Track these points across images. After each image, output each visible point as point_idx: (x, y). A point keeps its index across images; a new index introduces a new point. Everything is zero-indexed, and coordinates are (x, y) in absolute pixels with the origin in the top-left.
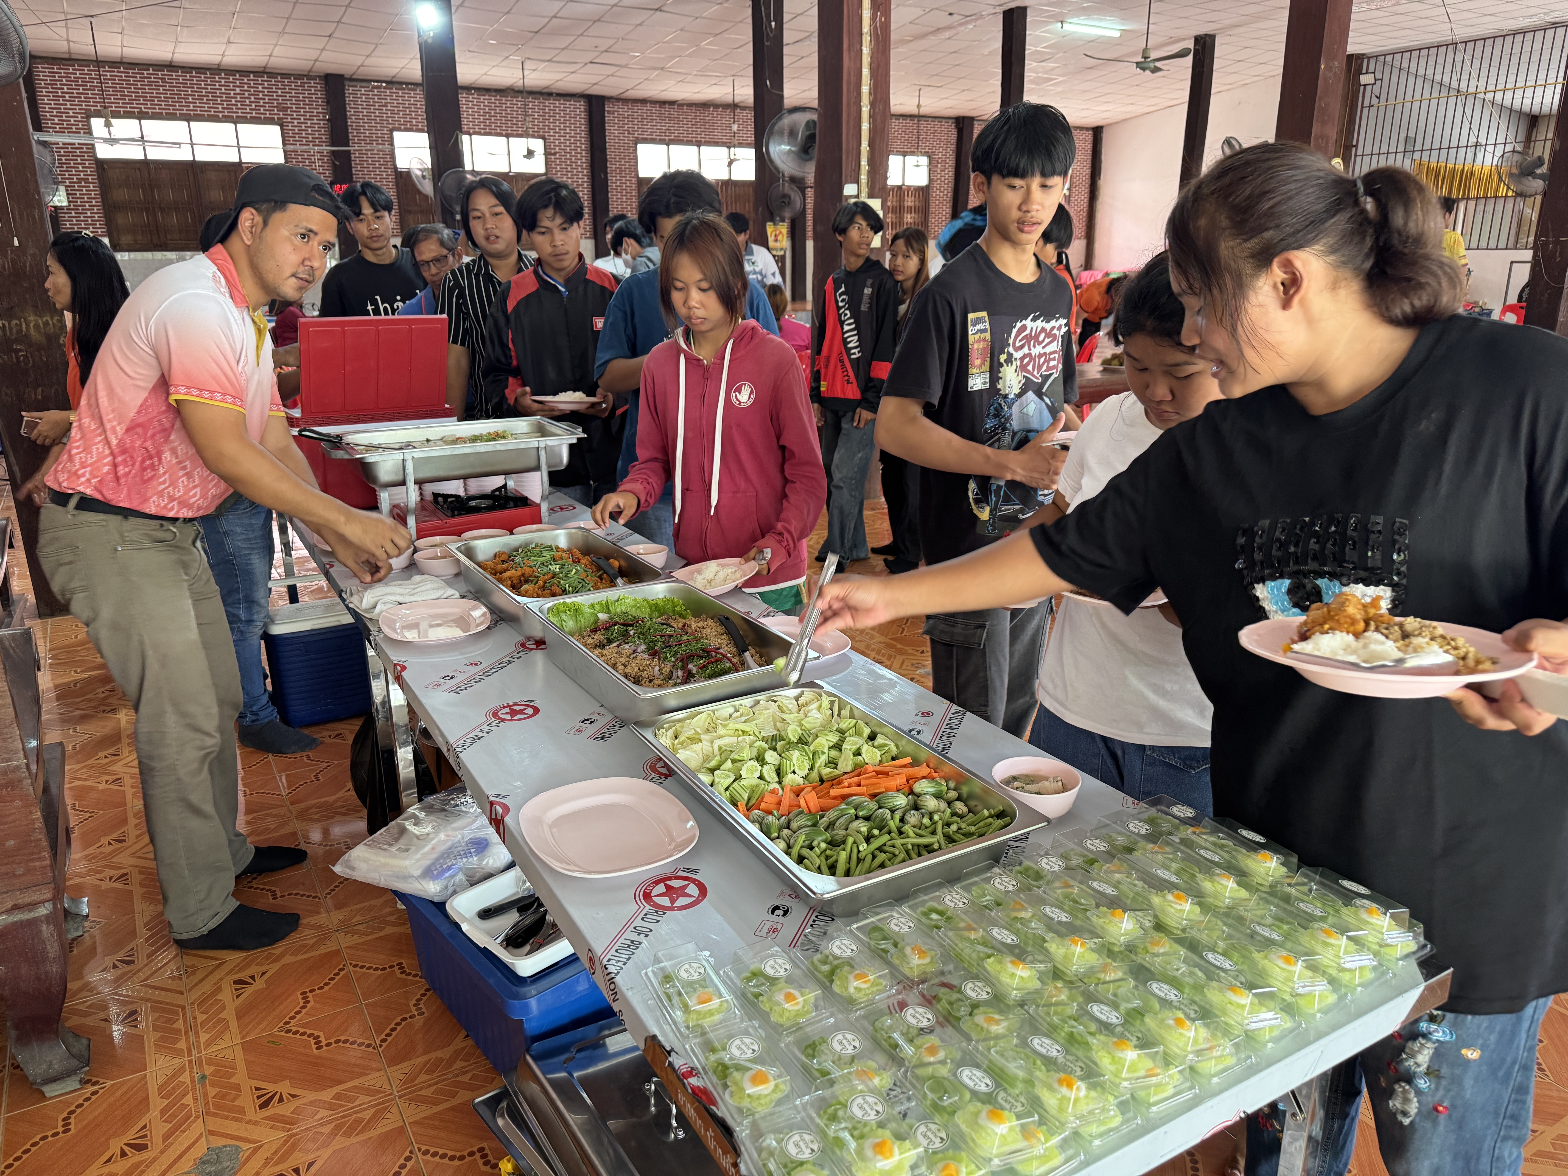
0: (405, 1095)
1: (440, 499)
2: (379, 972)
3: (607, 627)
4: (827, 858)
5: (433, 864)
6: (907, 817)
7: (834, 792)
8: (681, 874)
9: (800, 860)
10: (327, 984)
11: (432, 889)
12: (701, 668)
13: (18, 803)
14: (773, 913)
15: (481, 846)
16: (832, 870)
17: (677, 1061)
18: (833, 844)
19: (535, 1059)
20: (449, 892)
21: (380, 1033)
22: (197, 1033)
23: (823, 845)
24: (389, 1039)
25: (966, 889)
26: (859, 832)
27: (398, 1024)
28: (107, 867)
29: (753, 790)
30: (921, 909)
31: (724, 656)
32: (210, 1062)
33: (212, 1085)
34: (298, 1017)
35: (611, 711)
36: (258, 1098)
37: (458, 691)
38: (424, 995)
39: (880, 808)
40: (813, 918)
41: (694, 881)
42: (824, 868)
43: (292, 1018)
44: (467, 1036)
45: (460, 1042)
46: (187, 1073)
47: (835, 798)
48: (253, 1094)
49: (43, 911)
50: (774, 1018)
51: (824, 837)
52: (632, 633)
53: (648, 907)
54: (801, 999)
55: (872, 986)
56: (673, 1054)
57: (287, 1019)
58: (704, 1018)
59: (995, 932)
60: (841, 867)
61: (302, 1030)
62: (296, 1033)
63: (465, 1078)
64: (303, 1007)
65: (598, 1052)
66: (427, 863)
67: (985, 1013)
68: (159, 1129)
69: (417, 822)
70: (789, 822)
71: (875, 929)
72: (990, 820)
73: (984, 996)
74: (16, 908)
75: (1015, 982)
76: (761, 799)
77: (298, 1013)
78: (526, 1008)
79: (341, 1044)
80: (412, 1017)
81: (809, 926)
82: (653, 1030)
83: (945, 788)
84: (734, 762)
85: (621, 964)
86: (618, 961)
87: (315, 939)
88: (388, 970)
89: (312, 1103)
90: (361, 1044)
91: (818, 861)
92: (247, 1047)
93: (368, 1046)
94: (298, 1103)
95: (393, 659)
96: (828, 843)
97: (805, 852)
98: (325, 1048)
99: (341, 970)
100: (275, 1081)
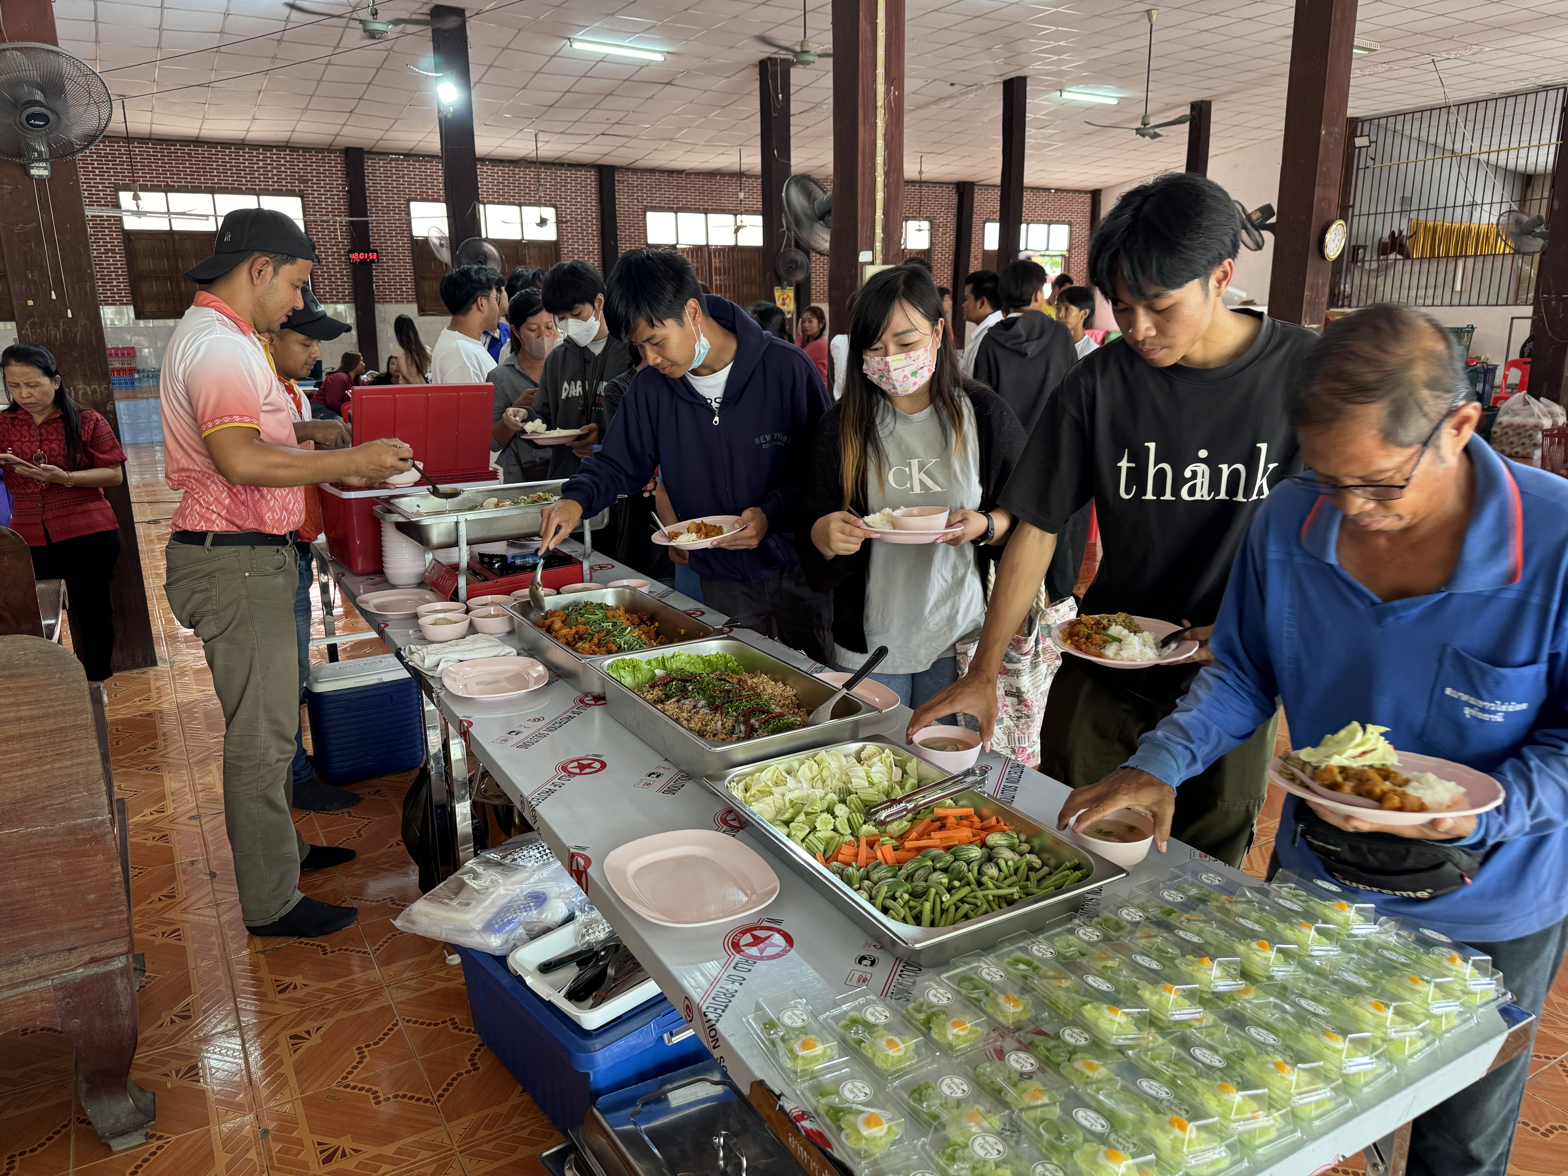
0: (465, 1150)
2: (432, 1027)
3: (665, 682)
4: (911, 908)
5: (494, 917)
6: (984, 869)
8: (765, 924)
9: (885, 910)
10: (381, 1039)
11: (494, 943)
12: (763, 724)
13: (100, 857)
14: (860, 963)
15: (539, 899)
16: (918, 920)
17: (789, 1105)
18: (914, 895)
19: (601, 1111)
20: (511, 946)
21: (436, 1088)
22: (256, 1088)
23: (906, 897)
24: (447, 1094)
25: (1050, 939)
26: (941, 883)
27: (454, 1079)
28: (158, 922)
29: (829, 842)
30: (1007, 959)
32: (271, 1117)
33: (275, 1140)
34: (356, 1072)
35: (676, 765)
36: (321, 1152)
37: (525, 746)
38: (478, 1050)
39: (956, 860)
40: (901, 968)
42: (909, 918)
43: (350, 1073)
44: (524, 1091)
45: (516, 1097)
46: (249, 1128)
47: (909, 850)
48: (316, 1149)
49: (118, 964)
50: (878, 1063)
51: (905, 888)
52: (690, 688)
54: (902, 1046)
55: (969, 1033)
56: (782, 1098)
57: (344, 1074)
58: (811, 1063)
59: (1090, 979)
60: (927, 916)
61: (360, 1085)
62: (354, 1088)
63: (524, 1134)
64: (360, 1062)
65: (662, 1106)
66: (488, 917)
67: (1083, 1058)
69: (476, 876)
70: (868, 873)
71: (966, 978)
72: (1068, 872)
73: (1083, 1042)
74: (93, 961)
75: (1115, 1029)
76: (838, 850)
77: (355, 1068)
78: (592, 1062)
79: (399, 1099)
80: (468, 1072)
81: (897, 977)
82: (760, 1075)
83: (1017, 841)
84: (807, 814)
85: (719, 1011)
86: (716, 1009)
87: (367, 995)
88: (441, 1025)
89: (374, 1158)
90: (419, 1099)
91: (902, 912)
92: (307, 1102)
93: (426, 1101)
94: (361, 1158)
95: (458, 714)
96: (910, 894)
97: (890, 902)
98: (383, 1103)
99: (395, 1025)
100: (336, 1136)
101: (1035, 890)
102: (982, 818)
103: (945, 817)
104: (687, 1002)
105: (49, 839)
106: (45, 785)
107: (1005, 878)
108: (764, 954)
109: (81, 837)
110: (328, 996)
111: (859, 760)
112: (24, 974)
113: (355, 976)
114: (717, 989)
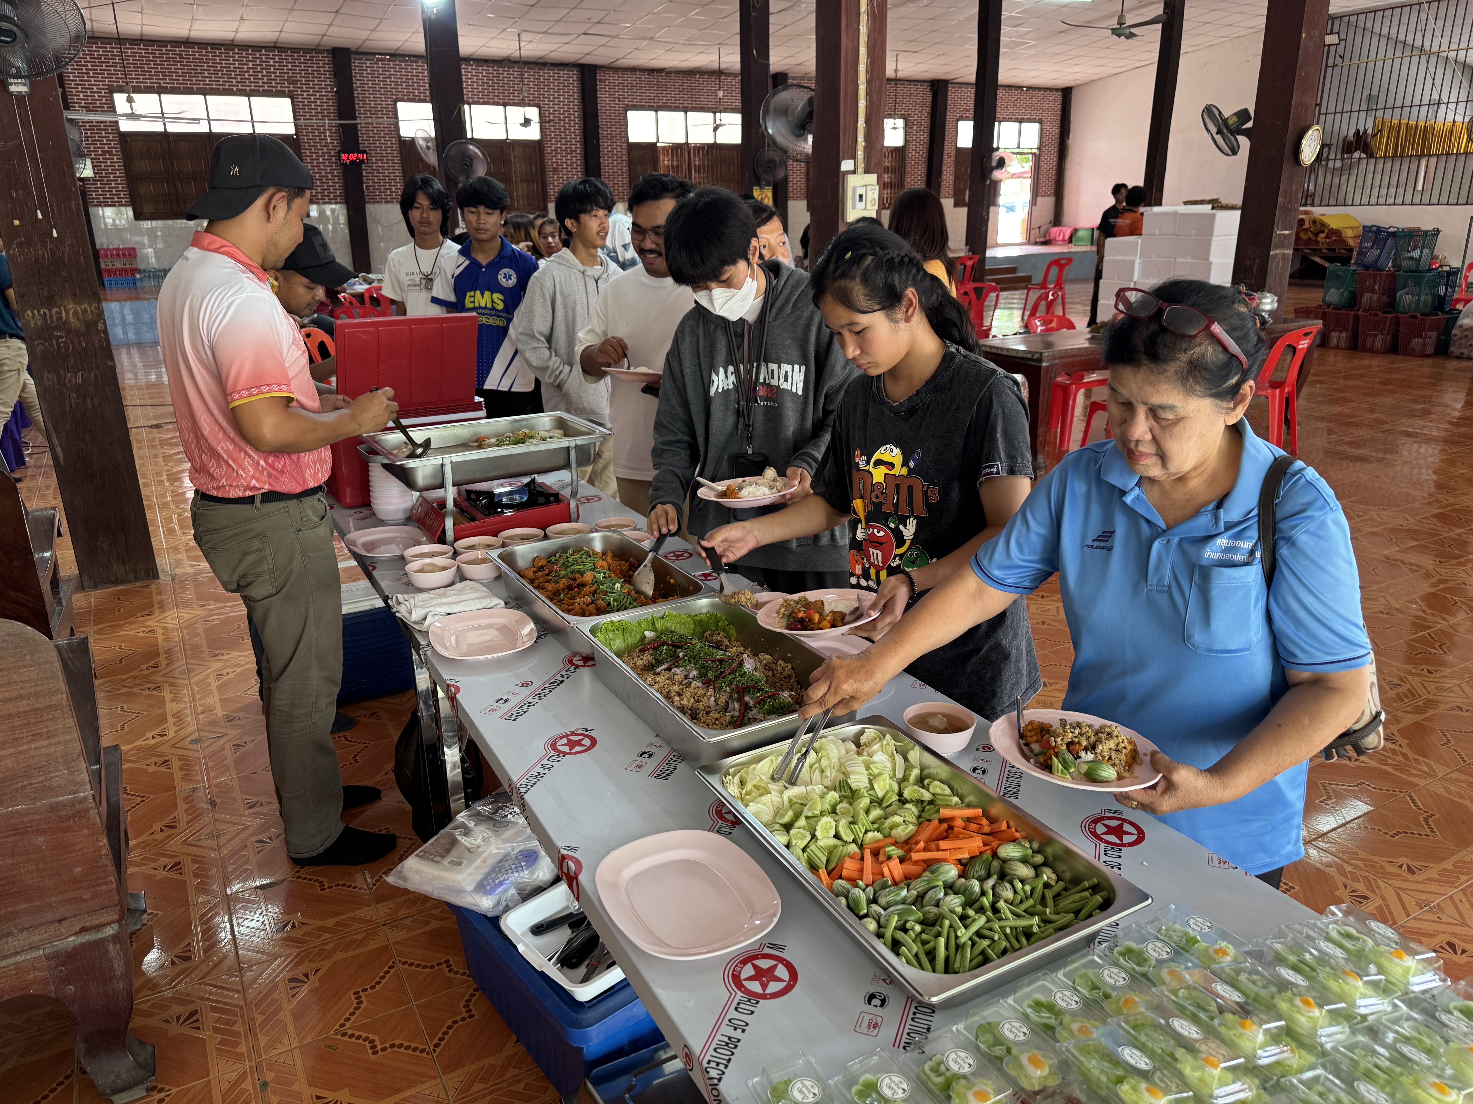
1: (473, 496)
2: (428, 970)
3: (655, 645)
4: (924, 943)
5: (485, 878)
6: (999, 890)
8: (767, 951)
9: (895, 946)
10: (378, 983)
11: (485, 904)
12: (759, 703)
13: (85, 832)
14: (870, 1003)
15: (529, 859)
16: (932, 962)
18: (927, 925)
19: (593, 1084)
20: (501, 908)
21: (432, 1036)
22: (256, 1036)
23: (918, 928)
24: (443, 1043)
26: (953, 911)
27: (449, 1027)
28: (161, 854)
29: (831, 851)
32: (271, 1067)
33: (274, 1093)
34: (353, 1018)
35: (668, 742)
38: (472, 995)
40: (913, 1010)
41: (781, 960)
42: (923, 959)
43: (347, 1020)
44: (517, 1041)
45: (511, 1048)
46: (249, 1080)
47: (916, 863)
49: (110, 931)
51: (916, 916)
52: (681, 655)
53: (739, 994)
57: (342, 1021)
60: (940, 960)
61: (357, 1033)
62: (351, 1036)
63: (519, 1088)
64: (357, 1008)
66: (479, 877)
69: (467, 832)
70: (876, 895)
71: (984, 1029)
74: (84, 930)
76: (841, 864)
77: (352, 1014)
78: (585, 1037)
79: (396, 1049)
80: (463, 1019)
81: (909, 1021)
83: (1030, 852)
84: (807, 818)
85: (721, 1067)
86: (718, 1064)
87: (364, 935)
88: (437, 968)
91: (915, 949)
92: (306, 1052)
93: (423, 1051)
95: (446, 678)
96: (921, 923)
97: (900, 935)
98: (380, 1053)
99: (391, 967)
100: (334, 1090)
101: (1054, 917)
102: (992, 821)
103: (952, 819)
104: (686, 1050)
105: (31, 817)
106: (22, 765)
107: (1021, 902)
108: (768, 991)
109: (64, 813)
110: (326, 936)
111: (858, 745)
112: (14, 947)
113: (352, 914)
114: (719, 1037)
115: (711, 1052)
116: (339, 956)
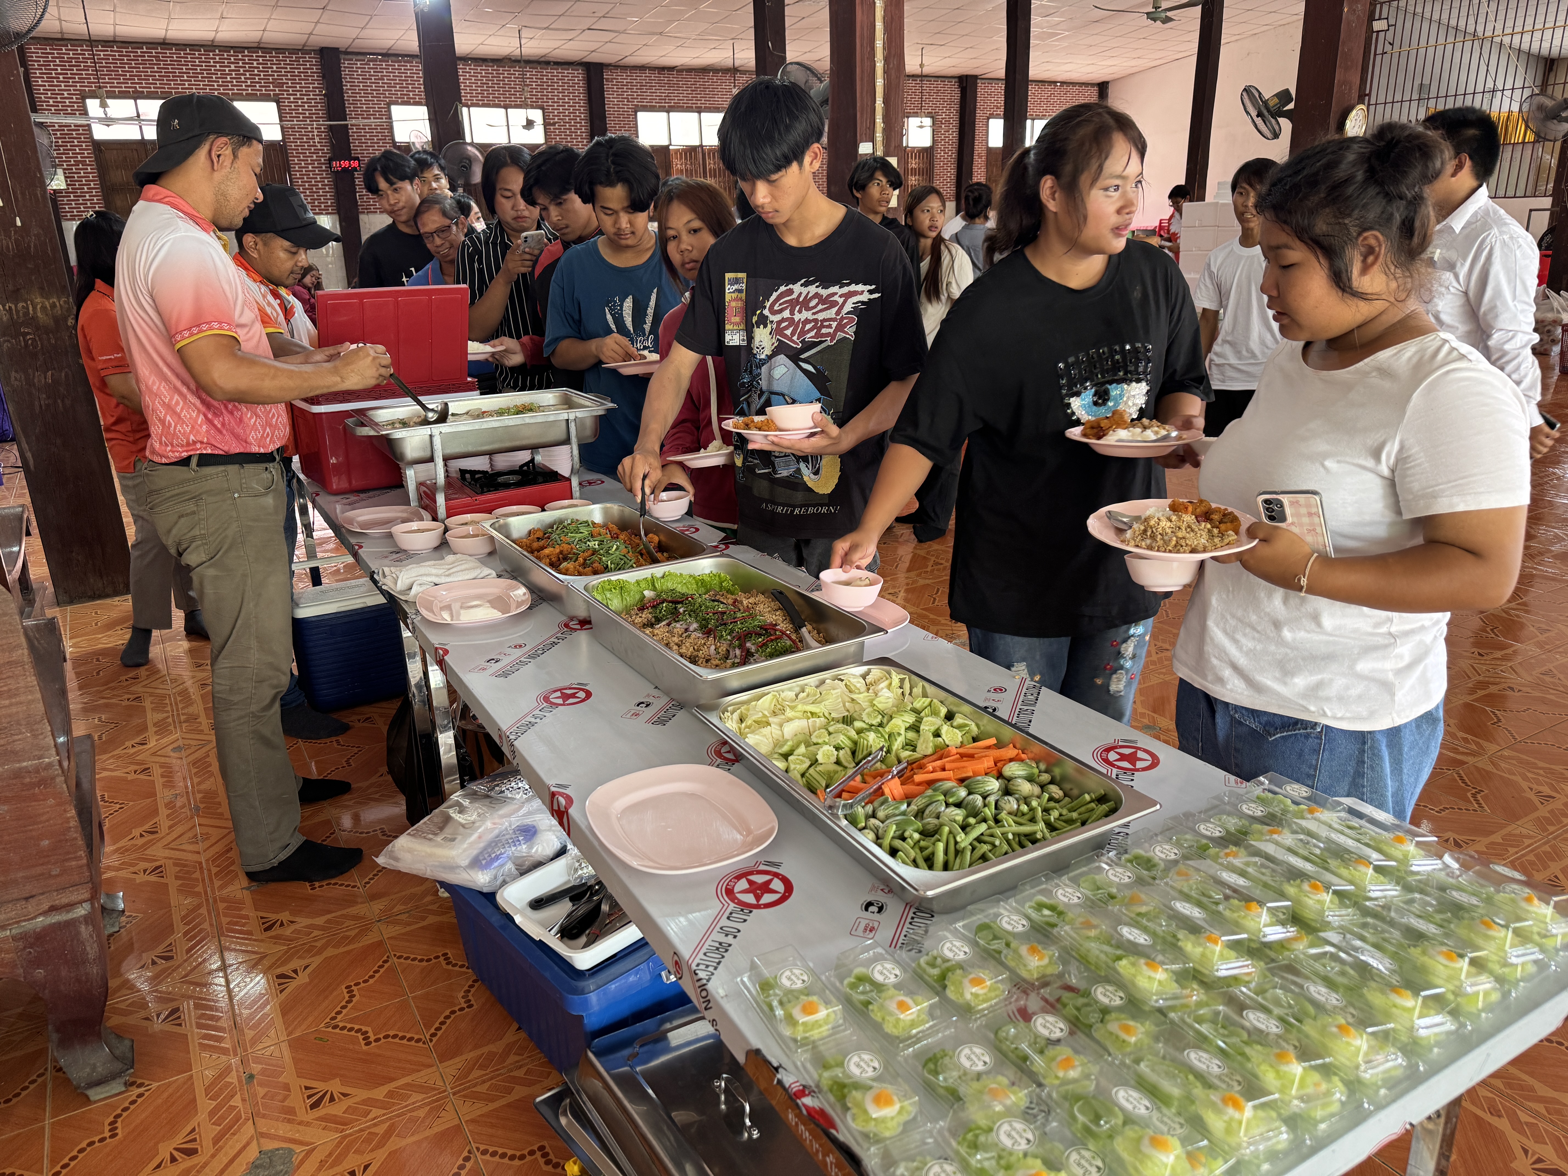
0: (459, 1092)
1: (468, 476)
2: (424, 964)
3: (655, 604)
4: (922, 849)
5: (481, 853)
6: (1001, 804)
7: (918, 778)
8: (762, 867)
9: (893, 852)
10: (372, 977)
11: (481, 879)
12: (761, 647)
13: (51, 801)
14: (866, 909)
15: (531, 832)
16: (930, 863)
17: (789, 1079)
18: (926, 833)
19: (596, 1054)
20: (498, 882)
21: (428, 1027)
22: (242, 1030)
23: (916, 836)
24: (439, 1033)
25: (1075, 881)
26: (955, 821)
27: (447, 1017)
28: (141, 859)
29: (831, 776)
30: (1028, 904)
31: (783, 633)
32: (257, 1060)
33: (261, 1084)
34: (344, 1011)
35: (667, 693)
36: (309, 1097)
37: (505, 674)
38: (471, 986)
39: (970, 794)
40: (911, 915)
41: (776, 875)
42: (920, 861)
43: (339, 1013)
44: (519, 1029)
45: (512, 1035)
46: (234, 1073)
47: (919, 784)
48: (303, 1094)
49: (81, 911)
50: (889, 1028)
51: (915, 827)
52: (681, 610)
53: (732, 905)
54: (915, 1008)
55: (989, 991)
56: (780, 1070)
57: (333, 1014)
58: (811, 1030)
60: (939, 858)
61: (349, 1026)
62: (343, 1028)
63: (520, 1073)
64: (349, 1002)
66: (474, 852)
67: (1117, 1019)
68: (209, 1132)
69: (462, 810)
70: (874, 811)
71: (983, 927)
72: (1093, 805)
73: (1118, 1002)
74: (53, 909)
75: (1155, 987)
77: (344, 1007)
78: (586, 1004)
79: (390, 1039)
80: (461, 1009)
81: (907, 925)
82: (756, 1043)
83: (1036, 771)
85: (711, 969)
86: (707, 966)
87: (356, 931)
88: (434, 961)
89: (364, 1102)
90: (410, 1039)
91: (912, 854)
92: (296, 1045)
93: (418, 1041)
94: (349, 1102)
95: (433, 641)
96: (921, 833)
97: (898, 843)
98: (373, 1044)
99: (386, 962)
100: (324, 1080)
104: (676, 958)
109: (28, 780)
110: (316, 933)
113: (344, 912)
114: (709, 942)
115: (701, 955)
116: (330, 952)
